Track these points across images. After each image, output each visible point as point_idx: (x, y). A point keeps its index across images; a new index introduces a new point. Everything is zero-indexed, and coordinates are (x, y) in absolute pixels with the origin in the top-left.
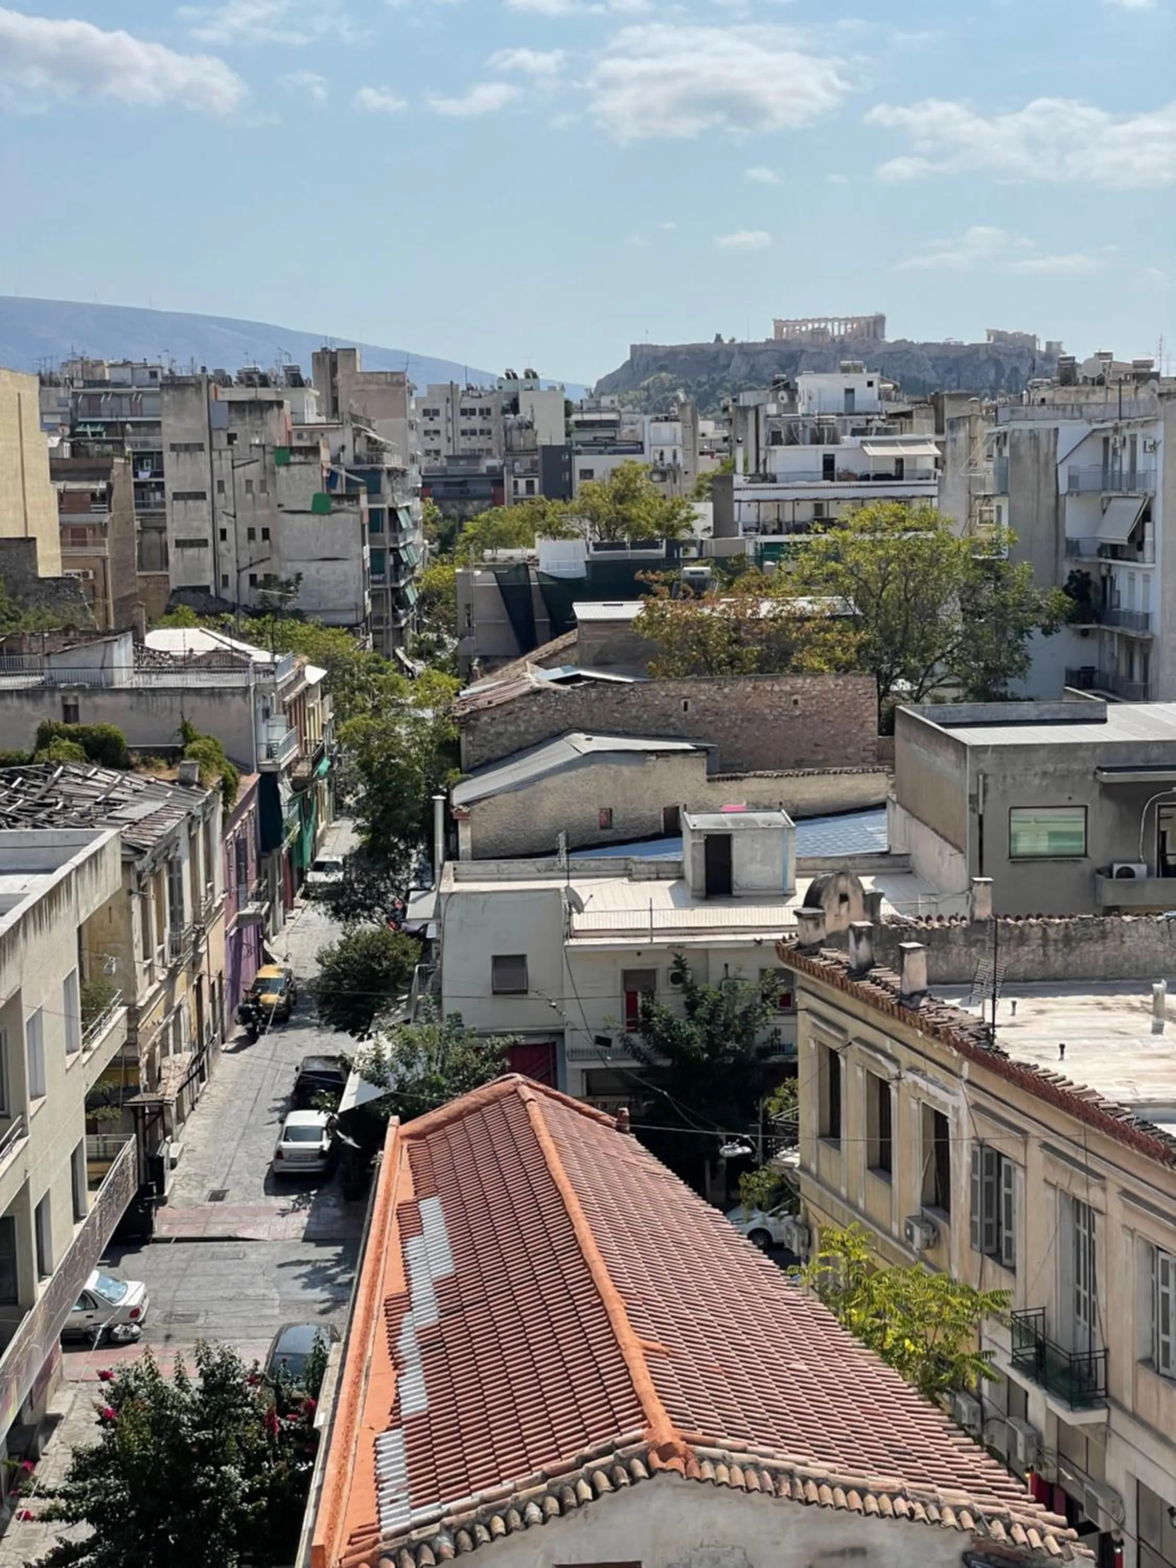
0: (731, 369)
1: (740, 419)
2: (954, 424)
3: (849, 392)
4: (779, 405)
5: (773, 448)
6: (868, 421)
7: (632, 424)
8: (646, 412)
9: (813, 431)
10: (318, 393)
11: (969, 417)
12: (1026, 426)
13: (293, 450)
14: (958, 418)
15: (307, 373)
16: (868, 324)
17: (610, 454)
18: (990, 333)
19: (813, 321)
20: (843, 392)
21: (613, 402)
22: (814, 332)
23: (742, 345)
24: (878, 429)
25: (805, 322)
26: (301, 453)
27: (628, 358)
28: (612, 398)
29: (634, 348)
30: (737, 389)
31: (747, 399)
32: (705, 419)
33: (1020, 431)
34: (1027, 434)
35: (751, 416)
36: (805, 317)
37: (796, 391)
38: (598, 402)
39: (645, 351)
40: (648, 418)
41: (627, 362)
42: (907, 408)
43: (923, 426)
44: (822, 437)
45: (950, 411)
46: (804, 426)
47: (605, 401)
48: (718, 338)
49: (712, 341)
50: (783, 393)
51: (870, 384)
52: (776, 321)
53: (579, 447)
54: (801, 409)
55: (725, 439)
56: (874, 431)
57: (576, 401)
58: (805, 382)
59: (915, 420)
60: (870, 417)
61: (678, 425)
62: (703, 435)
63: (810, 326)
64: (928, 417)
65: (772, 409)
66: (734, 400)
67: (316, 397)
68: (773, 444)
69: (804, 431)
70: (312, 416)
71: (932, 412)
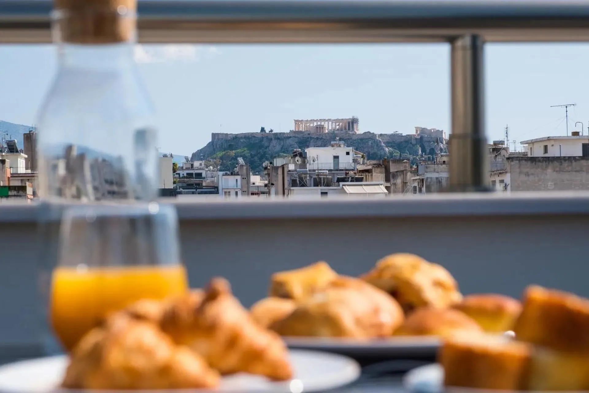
0: (270, 148)
1: (274, 174)
2: (395, 176)
3: (336, 158)
4: (296, 165)
5: (292, 188)
6: (346, 174)
7: (212, 177)
8: (220, 170)
9: (315, 179)
10: (26, 156)
11: (403, 171)
12: (434, 175)
13: (10, 188)
14: (396, 172)
15: (20, 146)
16: (349, 123)
17: (199, 194)
18: (417, 129)
19: (317, 121)
20: (332, 158)
21: (201, 164)
22: (317, 127)
23: (276, 134)
24: (352, 178)
25: (312, 121)
26: (15, 190)
27: (210, 140)
28: (200, 162)
29: (214, 135)
30: (273, 157)
31: (278, 162)
32: (254, 174)
33: (431, 178)
34: (435, 180)
35: (280, 171)
36: (313, 119)
37: (305, 158)
38: (192, 165)
39: (220, 137)
40: (221, 173)
41: (209, 143)
42: (370, 167)
43: (379, 176)
44: (320, 183)
45: (393, 168)
46: (311, 177)
47: (197, 164)
48: (263, 130)
49: (259, 131)
50: (297, 158)
51: (348, 153)
52: (296, 121)
53: (181, 189)
54: (309, 167)
55: (266, 185)
56: (350, 179)
57: (179, 165)
58: (311, 152)
59: (374, 174)
60: (347, 172)
61: (239, 178)
62: (254, 184)
63: (315, 124)
64: (381, 173)
65: (292, 167)
66: (271, 163)
67: (26, 159)
68: (293, 186)
69: (310, 179)
70: (22, 169)
71: (383, 170)
